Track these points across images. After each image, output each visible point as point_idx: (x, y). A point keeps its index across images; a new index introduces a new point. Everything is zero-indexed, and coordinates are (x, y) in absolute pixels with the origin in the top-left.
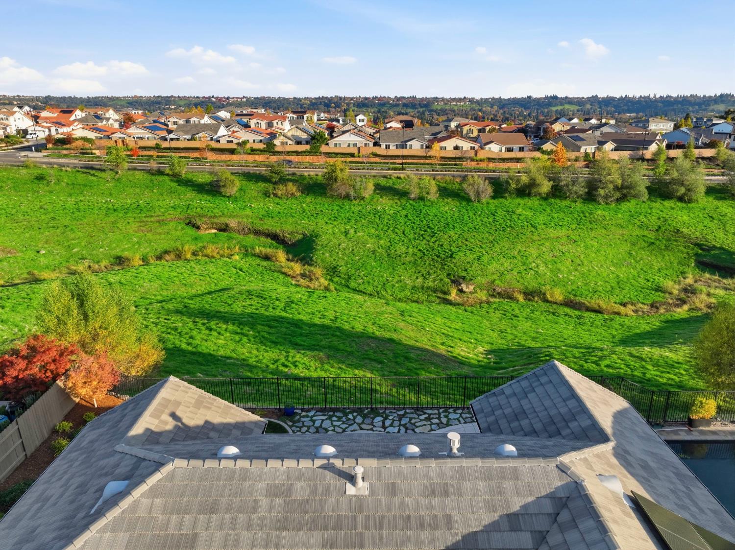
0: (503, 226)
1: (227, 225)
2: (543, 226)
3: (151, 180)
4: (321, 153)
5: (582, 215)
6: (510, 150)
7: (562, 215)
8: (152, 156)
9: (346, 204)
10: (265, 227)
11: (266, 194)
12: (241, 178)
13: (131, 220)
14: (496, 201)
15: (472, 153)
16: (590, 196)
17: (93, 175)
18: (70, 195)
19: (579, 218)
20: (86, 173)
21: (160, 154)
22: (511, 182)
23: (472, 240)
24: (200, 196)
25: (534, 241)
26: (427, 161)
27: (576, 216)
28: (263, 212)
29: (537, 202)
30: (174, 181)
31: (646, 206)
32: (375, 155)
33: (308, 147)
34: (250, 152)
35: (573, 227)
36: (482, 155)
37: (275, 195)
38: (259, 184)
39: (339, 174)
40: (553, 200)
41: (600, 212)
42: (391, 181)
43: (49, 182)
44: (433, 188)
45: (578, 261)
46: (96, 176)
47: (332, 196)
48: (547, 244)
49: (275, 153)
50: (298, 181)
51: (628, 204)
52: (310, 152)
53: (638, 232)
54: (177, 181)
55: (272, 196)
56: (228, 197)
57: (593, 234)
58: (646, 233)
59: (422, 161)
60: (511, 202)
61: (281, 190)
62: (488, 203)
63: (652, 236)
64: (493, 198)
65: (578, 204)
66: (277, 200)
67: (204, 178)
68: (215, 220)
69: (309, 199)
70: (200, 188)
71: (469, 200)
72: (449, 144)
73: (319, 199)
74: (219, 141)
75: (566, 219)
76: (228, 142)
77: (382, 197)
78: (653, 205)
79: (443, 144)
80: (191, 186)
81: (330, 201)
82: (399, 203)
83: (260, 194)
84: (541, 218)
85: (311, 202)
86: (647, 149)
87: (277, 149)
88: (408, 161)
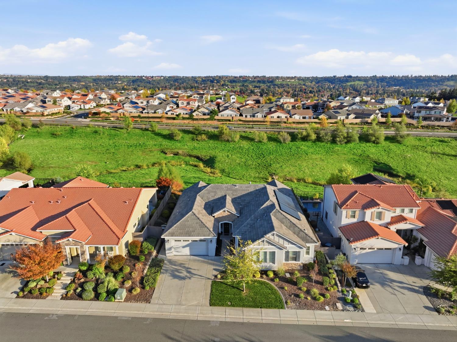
0: (294, 153)
1: (178, 153)
2: (311, 154)
3: (143, 133)
4: (215, 119)
5: (329, 149)
6: (304, 118)
7: (320, 149)
8: (138, 121)
9: (227, 144)
10: (194, 153)
11: (193, 139)
12: (182, 132)
13: (139, 150)
14: (292, 143)
15: (285, 120)
16: (334, 141)
17: (118, 131)
18: (110, 139)
19: (327, 151)
20: (114, 130)
21: (141, 120)
22: (298, 134)
23: (280, 159)
24: (165, 140)
25: (305, 160)
26: (265, 124)
27: (326, 149)
28: (192, 147)
29: (311, 144)
30: (153, 134)
31: (359, 145)
32: (240, 120)
33: (208, 117)
34: (182, 119)
35: (324, 154)
36: (290, 120)
37: (197, 140)
38: (190, 135)
39: (224, 131)
40: (317, 143)
41: (337, 148)
42: (247, 134)
43: (100, 134)
44: (265, 137)
45: (323, 168)
46: (119, 131)
47: (221, 141)
48: (311, 161)
49: (194, 119)
50: (206, 134)
51: (351, 144)
52: (210, 119)
53: (352, 157)
54: (154, 134)
55: (195, 140)
56: (177, 141)
57: (332, 157)
58: (355, 157)
59: (262, 123)
60: (299, 143)
61: (199, 138)
62: (289, 144)
63: (357, 158)
64: (291, 141)
65: (328, 144)
66: (198, 142)
67: (166, 132)
68: (173, 151)
69: (211, 141)
70: (165, 137)
71: (280, 142)
72: (275, 115)
73: (216, 142)
74: (167, 114)
75: (322, 151)
76: (172, 114)
77: (243, 141)
78: (362, 145)
79: (272, 115)
80: (160, 136)
81: (220, 142)
82: (250, 143)
83: (190, 139)
84: (311, 150)
85: (212, 143)
86: (369, 118)
87: (194, 117)
88: (255, 123)
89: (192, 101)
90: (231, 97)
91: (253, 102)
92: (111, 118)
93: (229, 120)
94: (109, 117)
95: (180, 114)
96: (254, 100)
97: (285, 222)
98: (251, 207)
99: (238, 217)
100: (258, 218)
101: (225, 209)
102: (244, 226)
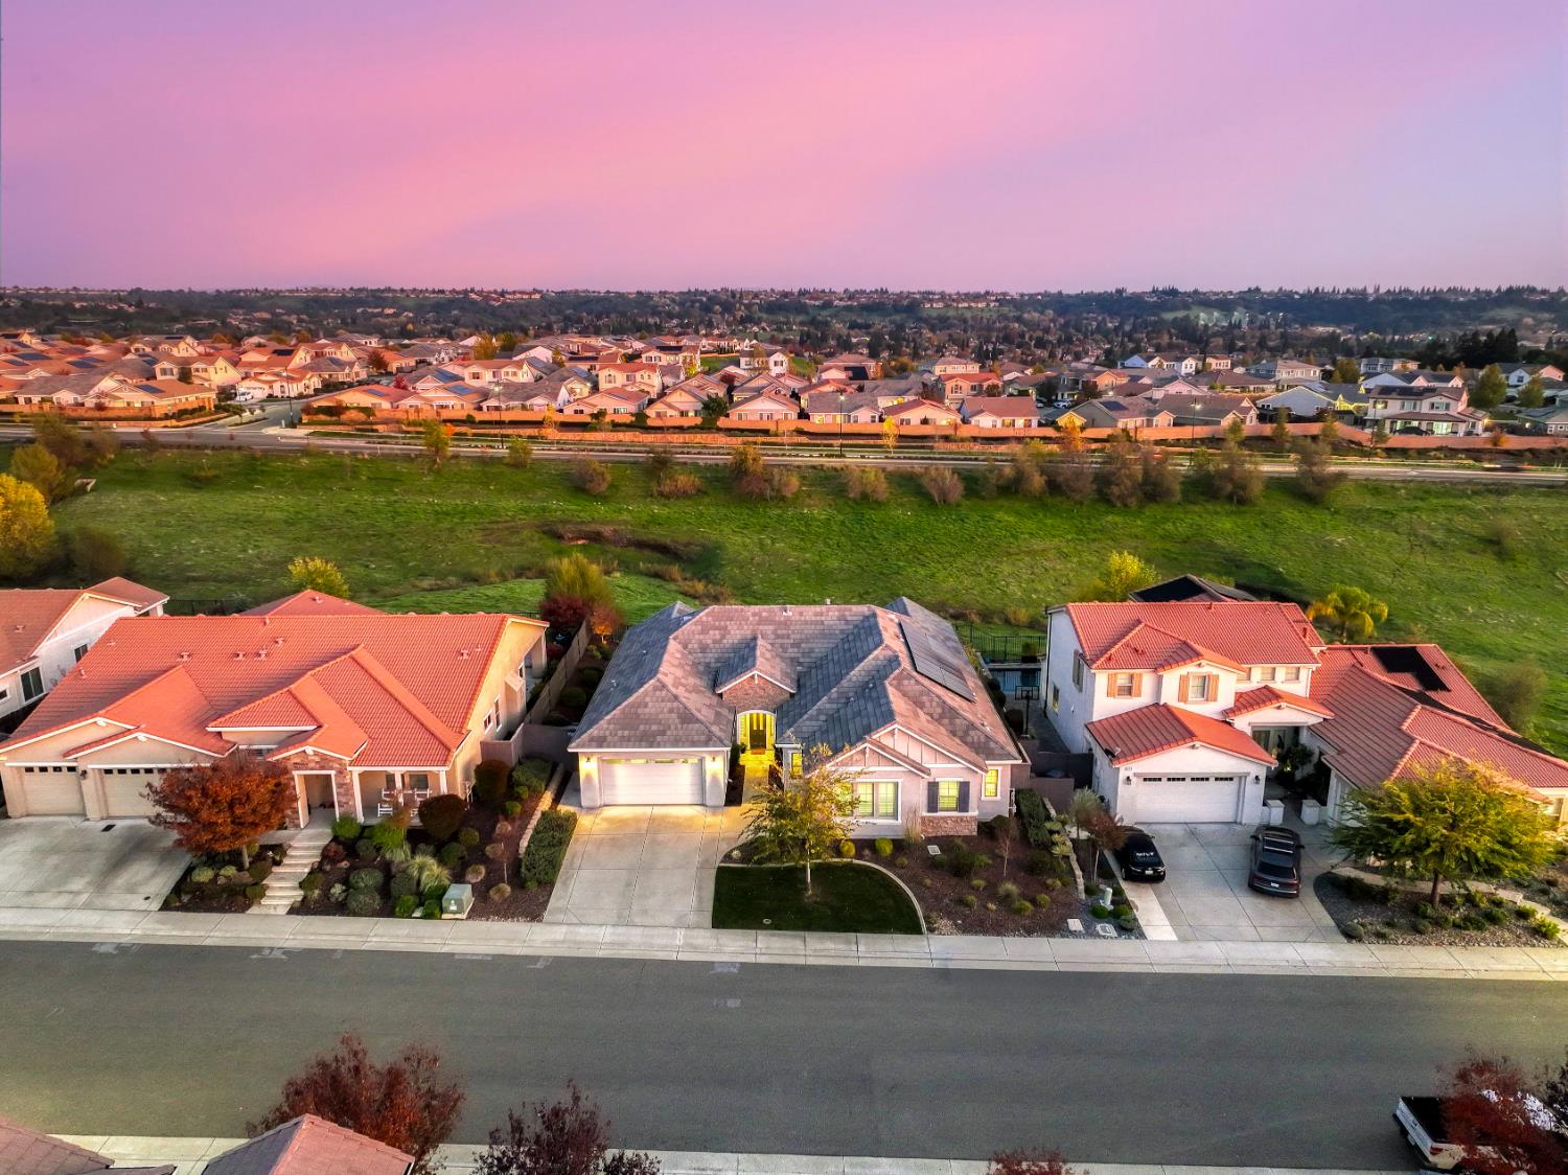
0: (973, 534)
1: (600, 534)
6: (1009, 424)
7: (1059, 521)
9: (759, 506)
11: (648, 492)
13: (471, 527)
14: (969, 502)
15: (949, 431)
16: (1102, 496)
18: (376, 493)
19: (1080, 526)
21: (475, 431)
22: (990, 473)
24: (556, 495)
27: (1077, 522)
29: (1027, 504)
31: (1181, 509)
32: (800, 432)
33: (698, 421)
34: (610, 427)
35: (1069, 536)
36: (965, 432)
37: (661, 494)
39: (750, 463)
40: (1050, 500)
41: (1112, 516)
42: (822, 474)
44: (882, 484)
47: (740, 496)
48: (1027, 558)
49: (649, 429)
51: (1156, 506)
52: (702, 429)
55: (656, 494)
56: (597, 496)
59: (872, 442)
60: (989, 504)
61: (668, 486)
62: (958, 505)
64: (967, 497)
65: (1085, 506)
66: (663, 500)
68: (584, 528)
71: (931, 501)
72: (915, 415)
73: (723, 500)
75: (1063, 526)
77: (809, 496)
78: (1191, 507)
79: (905, 415)
81: (737, 500)
82: (833, 504)
83: (638, 492)
84: (1027, 525)
85: (711, 504)
86: (1218, 423)
87: (650, 423)
88: (850, 442)
89: (642, 372)
90: (772, 359)
91: (842, 375)
92: (375, 427)
93: (766, 432)
94: (372, 424)
95: (601, 414)
96: (847, 369)
97: (928, 704)
98: (831, 665)
99: (792, 695)
100: (851, 694)
101: (756, 672)
102: (810, 719)
